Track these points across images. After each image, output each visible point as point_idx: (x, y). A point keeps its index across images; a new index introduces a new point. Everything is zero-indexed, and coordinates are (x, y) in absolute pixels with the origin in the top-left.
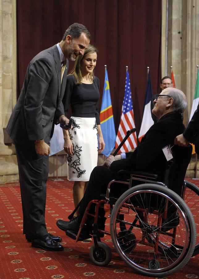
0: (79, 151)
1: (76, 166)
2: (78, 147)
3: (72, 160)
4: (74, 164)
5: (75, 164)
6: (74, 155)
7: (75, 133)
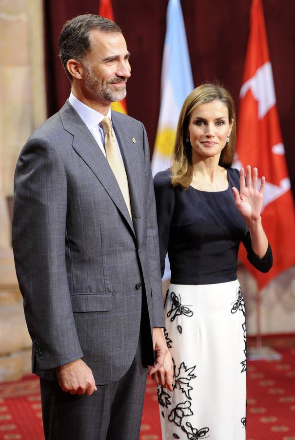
0: (189, 378)
1: (181, 418)
2: (185, 367)
3: (170, 404)
4: (176, 414)
5: (180, 413)
6: (176, 389)
7: (180, 329)
